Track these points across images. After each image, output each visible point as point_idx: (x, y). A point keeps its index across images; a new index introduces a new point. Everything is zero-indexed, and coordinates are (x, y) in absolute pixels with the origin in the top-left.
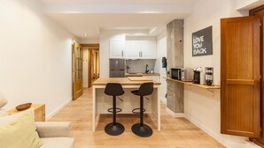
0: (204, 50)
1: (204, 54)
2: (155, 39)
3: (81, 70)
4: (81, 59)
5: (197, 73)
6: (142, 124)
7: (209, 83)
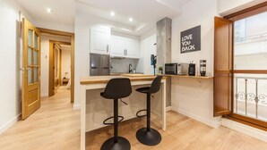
0: (192, 47)
1: (193, 50)
2: (139, 38)
3: (36, 68)
4: (36, 51)
5: (192, 66)
6: (148, 129)
7: (203, 74)
